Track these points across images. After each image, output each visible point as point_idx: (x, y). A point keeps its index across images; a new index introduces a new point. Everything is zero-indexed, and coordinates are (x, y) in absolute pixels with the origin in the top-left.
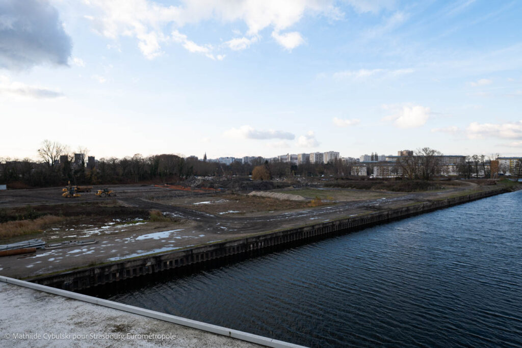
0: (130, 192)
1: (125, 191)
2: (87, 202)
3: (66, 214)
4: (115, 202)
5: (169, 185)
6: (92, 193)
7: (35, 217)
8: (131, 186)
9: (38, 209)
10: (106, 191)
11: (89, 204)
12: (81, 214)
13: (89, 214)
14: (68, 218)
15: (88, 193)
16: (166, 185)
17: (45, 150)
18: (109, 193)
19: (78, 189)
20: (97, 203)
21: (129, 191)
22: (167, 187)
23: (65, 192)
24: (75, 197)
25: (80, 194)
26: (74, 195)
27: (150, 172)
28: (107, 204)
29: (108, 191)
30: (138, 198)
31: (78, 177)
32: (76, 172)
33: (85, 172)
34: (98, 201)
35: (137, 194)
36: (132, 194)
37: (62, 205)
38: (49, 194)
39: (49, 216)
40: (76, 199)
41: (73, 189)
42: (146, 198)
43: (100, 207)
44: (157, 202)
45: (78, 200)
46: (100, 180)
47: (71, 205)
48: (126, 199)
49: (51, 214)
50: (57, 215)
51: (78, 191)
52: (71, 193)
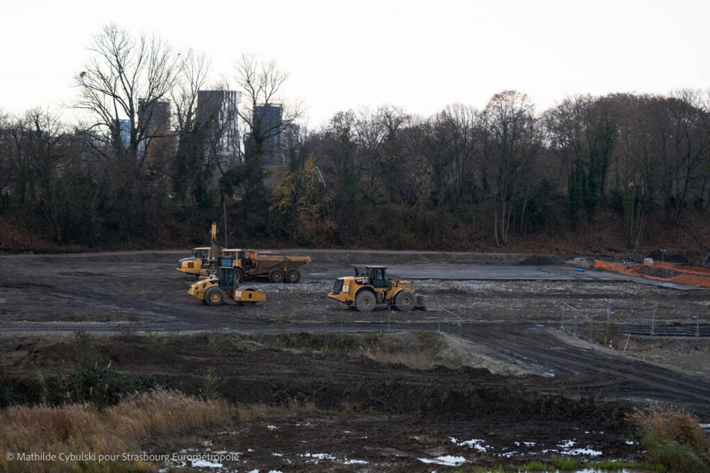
0: (482, 295)
1: (461, 285)
2: (305, 336)
3: (233, 393)
4: (429, 344)
5: (667, 266)
6: (305, 287)
7: (111, 397)
8: (476, 262)
9: (112, 352)
10: (377, 280)
11: (316, 342)
12: (293, 393)
13: (328, 397)
14: (244, 413)
15: (291, 287)
16: (649, 261)
17: (106, 72)
18: (395, 291)
19: (248, 263)
20: (350, 343)
21: (476, 287)
22: (660, 273)
23: (197, 277)
24: (241, 304)
25: (261, 291)
26: (238, 294)
27: (564, 190)
28: (393, 350)
29: (387, 285)
30: (538, 328)
31: (236, 206)
32: (229, 182)
33: (266, 182)
34: (353, 332)
35: (519, 304)
36: (500, 304)
37: (203, 339)
38: (128, 282)
39: (164, 396)
40: (250, 312)
41: (226, 264)
42: (583, 330)
43: (373, 365)
44: (642, 357)
45: (267, 322)
46: (330, 224)
47: (241, 345)
48: (479, 332)
49: (169, 384)
50: (192, 390)
51: (251, 273)
52: (226, 285)
